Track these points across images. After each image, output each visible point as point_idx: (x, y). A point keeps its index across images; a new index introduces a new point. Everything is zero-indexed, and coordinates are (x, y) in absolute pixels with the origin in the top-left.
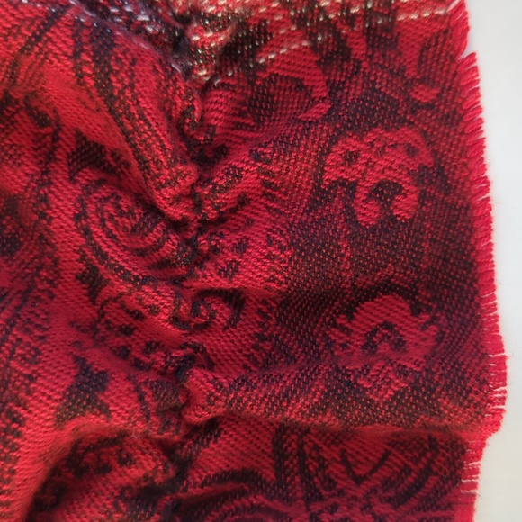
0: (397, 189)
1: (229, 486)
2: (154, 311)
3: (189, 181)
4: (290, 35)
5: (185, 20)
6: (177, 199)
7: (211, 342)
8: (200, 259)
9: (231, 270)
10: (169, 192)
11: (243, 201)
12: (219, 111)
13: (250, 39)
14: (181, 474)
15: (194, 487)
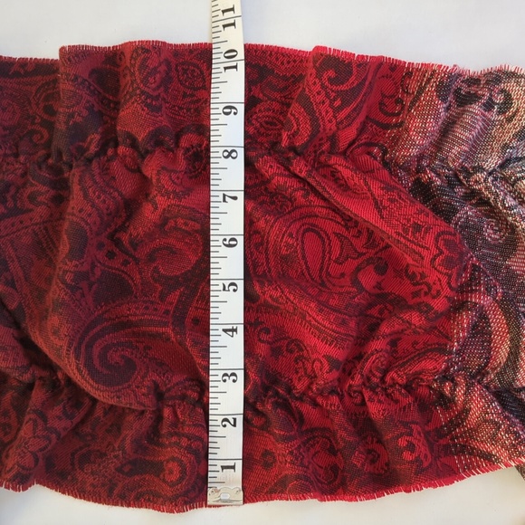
0: (413, 452)
1: (297, 416)
2: (353, 379)
3: (400, 382)
4: (446, 418)
5: (452, 380)
6: (393, 379)
7: (346, 399)
8: (373, 390)
9: (371, 400)
10: (395, 376)
11: (397, 401)
12: (423, 391)
13: (445, 404)
14: (297, 399)
15: (295, 404)
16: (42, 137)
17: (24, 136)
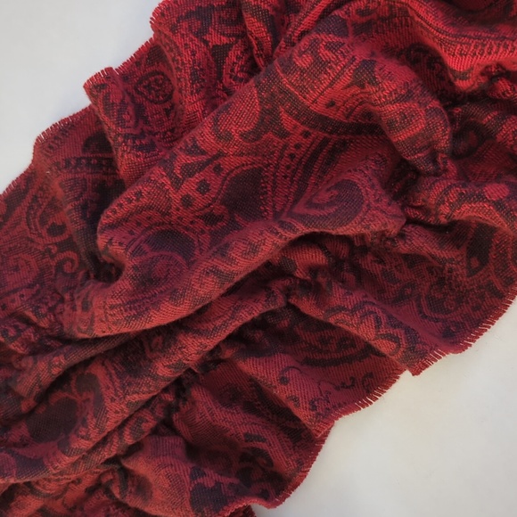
16: (72, 261)
17: (56, 275)
